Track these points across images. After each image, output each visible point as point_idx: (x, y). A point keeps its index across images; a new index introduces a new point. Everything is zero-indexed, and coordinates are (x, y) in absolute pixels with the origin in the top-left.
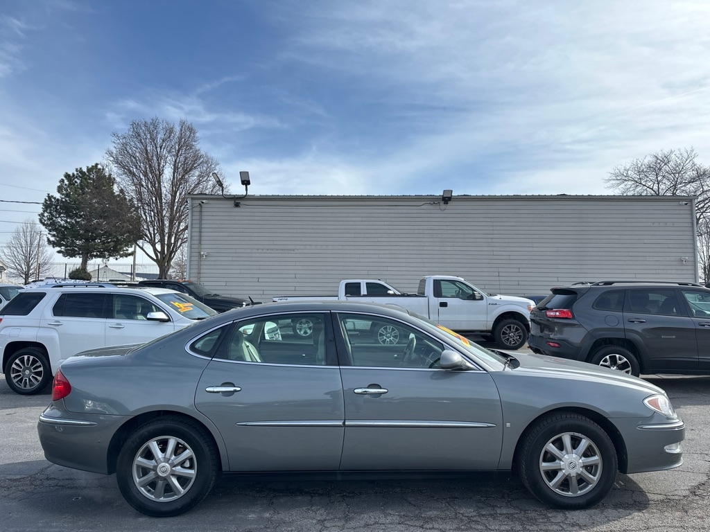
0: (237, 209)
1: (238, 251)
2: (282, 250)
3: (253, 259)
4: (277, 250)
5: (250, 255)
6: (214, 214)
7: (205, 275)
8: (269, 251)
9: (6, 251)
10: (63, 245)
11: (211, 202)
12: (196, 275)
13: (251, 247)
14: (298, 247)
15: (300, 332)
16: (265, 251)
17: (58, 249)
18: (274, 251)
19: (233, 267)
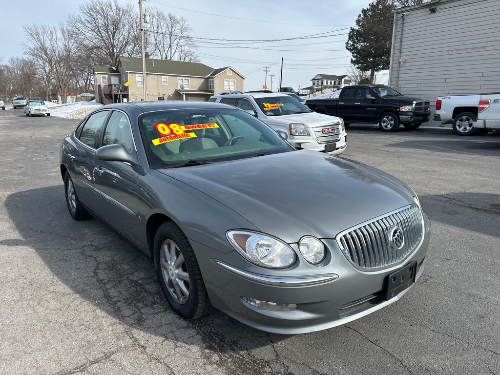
0: (434, 15)
1: (430, 55)
2: (472, 49)
3: (442, 61)
4: (467, 49)
5: (440, 58)
6: (414, 23)
7: (404, 79)
8: (459, 52)
9: (349, 70)
10: (360, 63)
11: (412, 13)
12: (395, 79)
13: (442, 49)
14: (489, 44)
15: (460, 127)
16: (454, 52)
17: (357, 66)
18: (464, 51)
19: (425, 70)
